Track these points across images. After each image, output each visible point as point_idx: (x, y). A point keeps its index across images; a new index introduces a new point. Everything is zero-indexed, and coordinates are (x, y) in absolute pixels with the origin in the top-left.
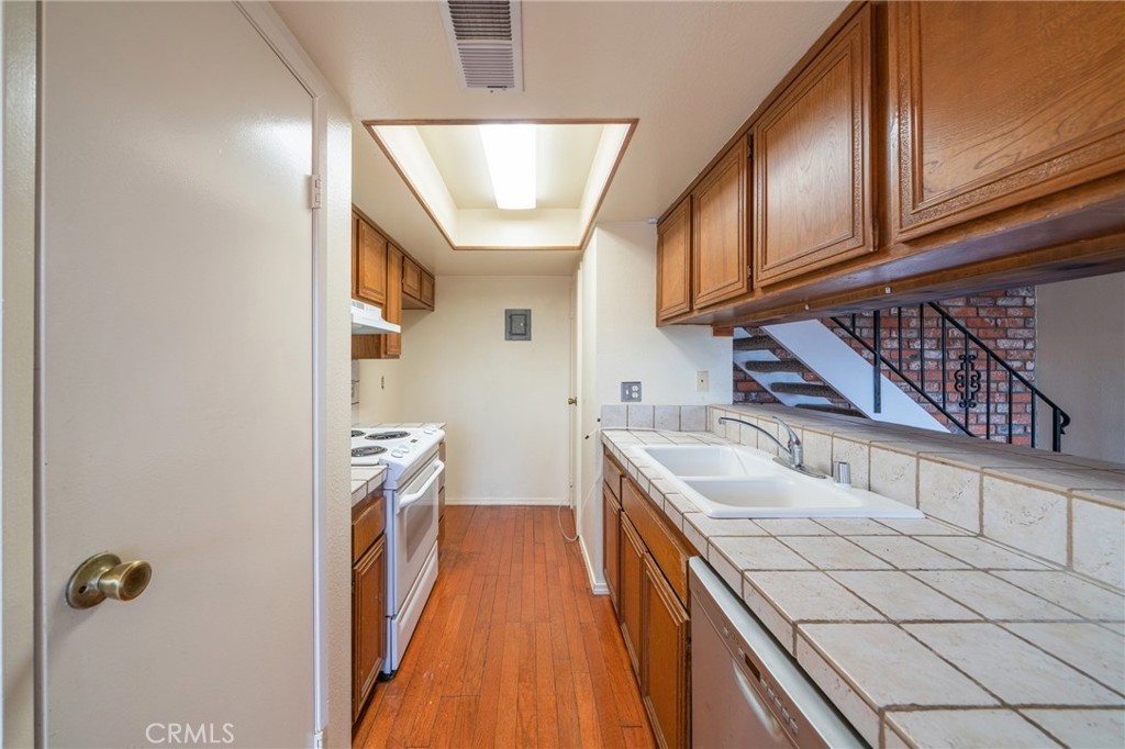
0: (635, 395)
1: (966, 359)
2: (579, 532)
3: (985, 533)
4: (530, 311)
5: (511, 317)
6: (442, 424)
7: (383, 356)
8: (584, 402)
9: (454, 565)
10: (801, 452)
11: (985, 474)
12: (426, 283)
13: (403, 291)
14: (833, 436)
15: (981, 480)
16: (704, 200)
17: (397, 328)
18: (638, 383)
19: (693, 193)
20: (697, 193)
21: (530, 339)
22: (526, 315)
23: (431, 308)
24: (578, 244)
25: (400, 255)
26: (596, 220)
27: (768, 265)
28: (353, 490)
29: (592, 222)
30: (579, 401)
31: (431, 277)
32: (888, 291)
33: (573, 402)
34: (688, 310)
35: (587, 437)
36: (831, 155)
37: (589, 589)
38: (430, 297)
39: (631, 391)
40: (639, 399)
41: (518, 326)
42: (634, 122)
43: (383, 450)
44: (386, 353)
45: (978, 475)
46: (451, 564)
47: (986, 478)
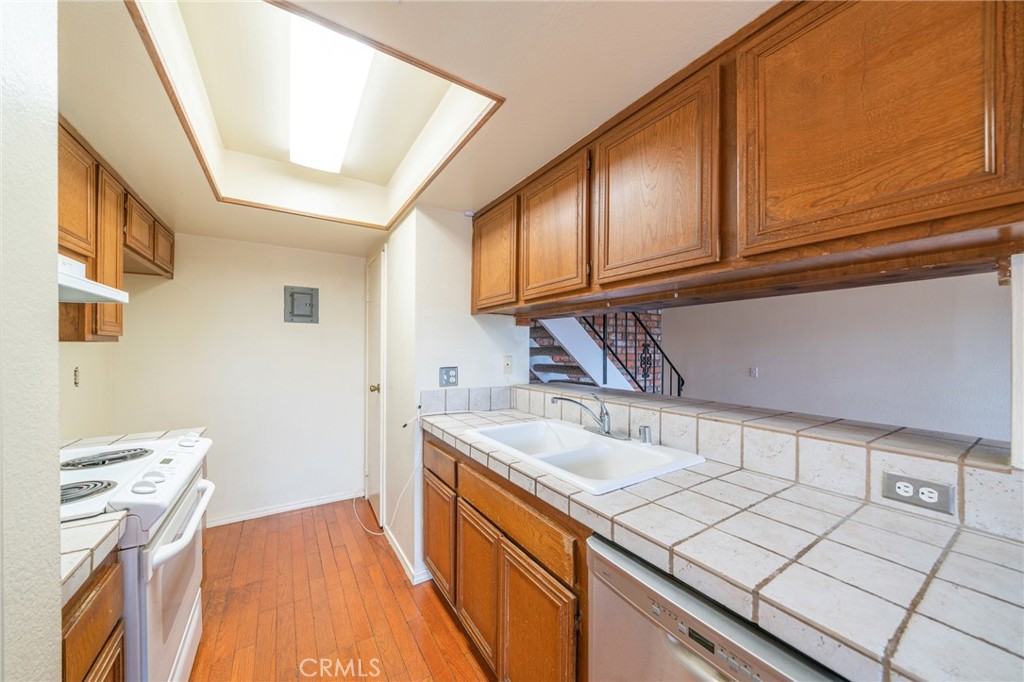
0: (452, 380)
1: (646, 346)
2: (383, 522)
3: (744, 466)
4: (317, 290)
5: (292, 295)
6: (202, 429)
7: (88, 336)
8: (390, 388)
9: (226, 609)
10: (609, 421)
11: (744, 426)
12: (162, 241)
13: (125, 245)
14: (630, 406)
15: (742, 430)
16: (533, 202)
17: (122, 296)
18: (455, 368)
19: (522, 193)
20: (525, 194)
21: (317, 322)
22: (312, 295)
23: (168, 272)
24: (385, 224)
25: (120, 190)
26: (414, 202)
27: (610, 266)
28: (64, 575)
29: (412, 202)
30: (383, 388)
31: (170, 234)
32: (676, 295)
33: (376, 389)
34: (514, 300)
35: (405, 426)
36: (677, 179)
37: (407, 583)
38: (168, 259)
39: (449, 377)
40: (455, 384)
41: (302, 305)
42: (500, 101)
43: (109, 485)
44: (95, 332)
45: (740, 427)
46: (220, 609)
47: (745, 429)
